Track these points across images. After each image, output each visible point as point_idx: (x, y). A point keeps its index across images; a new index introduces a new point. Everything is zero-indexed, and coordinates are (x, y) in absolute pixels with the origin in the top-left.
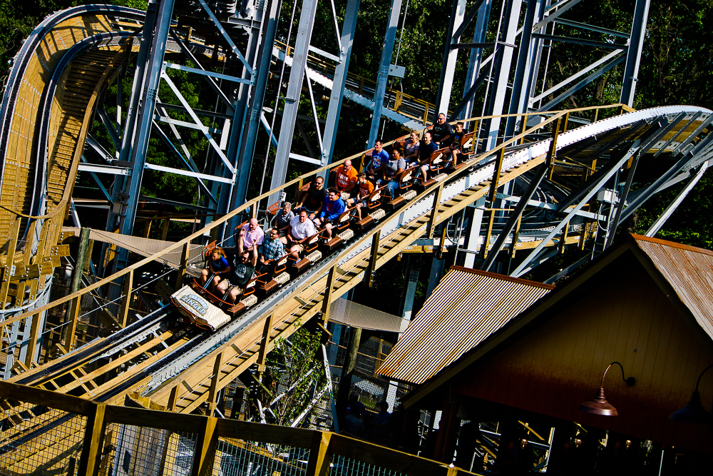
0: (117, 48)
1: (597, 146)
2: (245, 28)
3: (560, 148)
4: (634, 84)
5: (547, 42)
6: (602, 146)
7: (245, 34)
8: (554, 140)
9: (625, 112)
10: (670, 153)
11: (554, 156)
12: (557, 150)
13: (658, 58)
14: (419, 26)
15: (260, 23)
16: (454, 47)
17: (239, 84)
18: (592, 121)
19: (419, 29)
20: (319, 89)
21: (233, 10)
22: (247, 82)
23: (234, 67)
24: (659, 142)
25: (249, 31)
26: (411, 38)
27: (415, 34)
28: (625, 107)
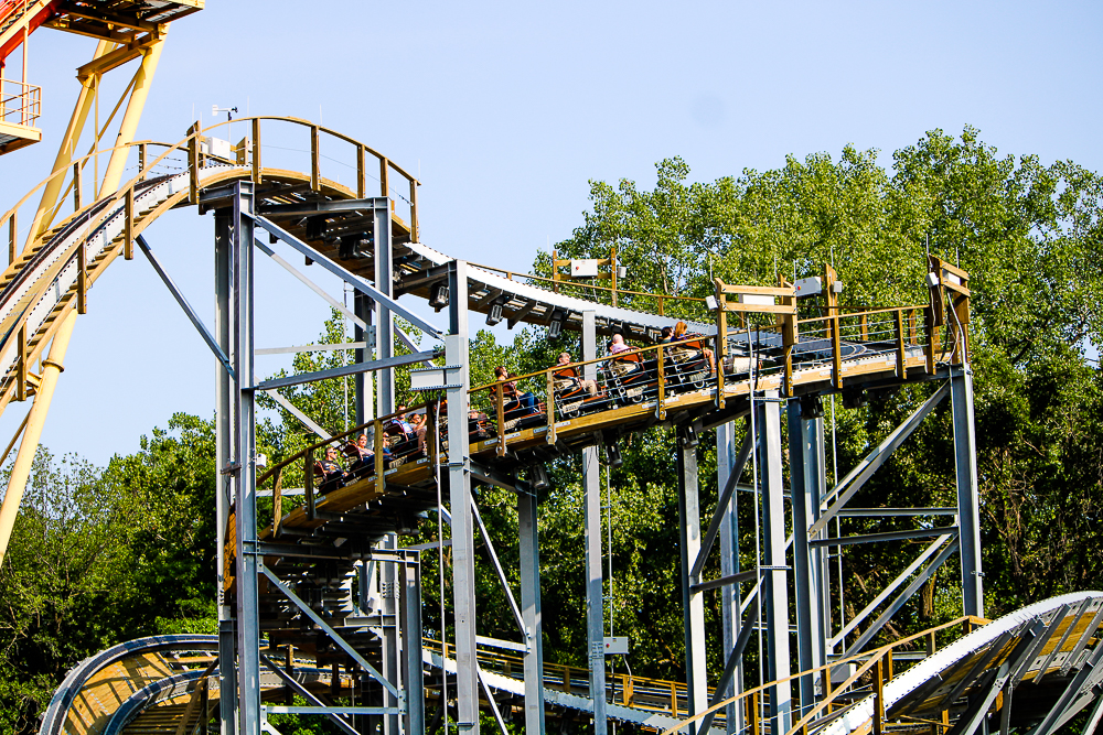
0: (187, 699)
1: (945, 689)
2: (372, 629)
3: (890, 706)
4: (979, 581)
5: (833, 550)
6: (953, 687)
7: (375, 639)
8: (878, 696)
9: (975, 627)
10: (1058, 671)
11: (883, 718)
12: (886, 709)
13: (1006, 532)
14: (634, 568)
15: (394, 617)
16: (696, 589)
17: (382, 716)
18: (929, 654)
19: (634, 573)
20: (505, 699)
21: (349, 606)
22: (394, 711)
23: (370, 692)
24: (1037, 660)
25: (380, 633)
26: (625, 590)
27: (630, 583)
28: (973, 620)
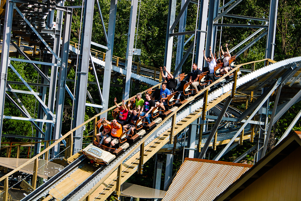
1: (257, 84)
2: (51, 35)
3: (238, 87)
4: (273, 47)
5: (219, 28)
6: (260, 83)
7: (52, 38)
8: (234, 83)
9: (270, 63)
10: (298, 83)
11: (235, 91)
15: (60, 31)
16: (171, 35)
17: (51, 66)
18: (253, 71)
21: (44, 25)
22: (55, 65)
24: (291, 78)
25: (54, 36)
28: (270, 60)
